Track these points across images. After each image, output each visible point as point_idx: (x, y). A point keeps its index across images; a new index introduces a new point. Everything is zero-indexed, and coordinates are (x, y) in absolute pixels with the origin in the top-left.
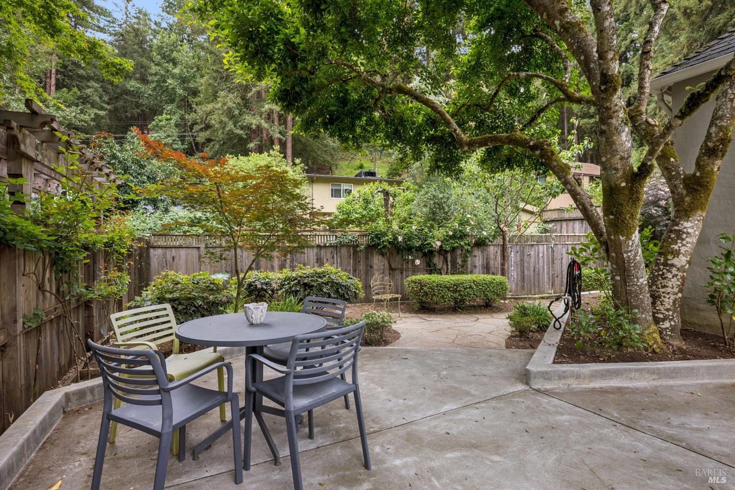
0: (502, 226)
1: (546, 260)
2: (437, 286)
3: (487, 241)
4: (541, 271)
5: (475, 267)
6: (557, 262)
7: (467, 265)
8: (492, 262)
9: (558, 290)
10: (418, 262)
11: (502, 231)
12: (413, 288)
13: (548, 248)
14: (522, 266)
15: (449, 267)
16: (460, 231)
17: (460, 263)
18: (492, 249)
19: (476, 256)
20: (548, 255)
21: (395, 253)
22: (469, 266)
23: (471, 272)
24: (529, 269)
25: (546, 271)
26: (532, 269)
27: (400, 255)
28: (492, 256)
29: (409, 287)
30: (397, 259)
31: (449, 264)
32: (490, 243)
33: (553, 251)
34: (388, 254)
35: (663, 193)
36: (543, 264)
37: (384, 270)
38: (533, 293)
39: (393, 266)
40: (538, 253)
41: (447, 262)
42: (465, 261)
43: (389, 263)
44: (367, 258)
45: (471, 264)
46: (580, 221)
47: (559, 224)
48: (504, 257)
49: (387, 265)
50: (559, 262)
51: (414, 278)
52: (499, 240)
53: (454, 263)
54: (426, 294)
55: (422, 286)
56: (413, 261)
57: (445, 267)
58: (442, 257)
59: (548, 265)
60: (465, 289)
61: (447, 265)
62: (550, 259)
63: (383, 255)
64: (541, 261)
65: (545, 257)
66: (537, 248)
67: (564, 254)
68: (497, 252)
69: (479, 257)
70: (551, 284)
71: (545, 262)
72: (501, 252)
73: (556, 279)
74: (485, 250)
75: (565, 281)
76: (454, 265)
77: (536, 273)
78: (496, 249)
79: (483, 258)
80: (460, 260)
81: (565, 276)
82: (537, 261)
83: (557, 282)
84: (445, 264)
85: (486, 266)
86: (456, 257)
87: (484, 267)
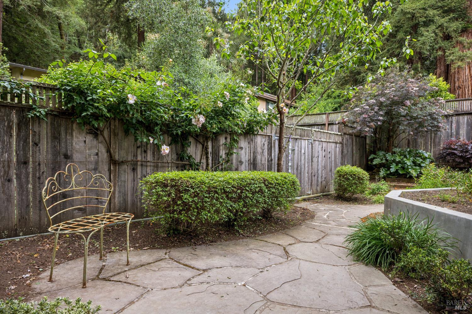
0: (282, 105)
1: (306, 157)
2: (209, 192)
4: (303, 170)
5: (241, 162)
6: (315, 160)
7: (232, 160)
8: (259, 157)
9: (315, 191)
10: (166, 149)
11: (280, 112)
12: (159, 196)
13: (308, 144)
15: (210, 161)
17: (224, 156)
18: (260, 141)
19: (242, 148)
20: (308, 152)
21: (121, 134)
22: (234, 161)
23: (237, 169)
25: (306, 169)
26: (296, 167)
27: (131, 138)
28: (259, 150)
29: (151, 194)
30: (125, 144)
31: (210, 157)
33: (312, 148)
34: (106, 133)
36: (304, 162)
37: (97, 163)
39: (117, 157)
40: (301, 149)
41: (207, 153)
42: (229, 154)
43: (108, 151)
44: (55, 137)
45: (237, 159)
48: (280, 148)
49: (104, 155)
50: (317, 159)
51: (160, 175)
53: (216, 154)
54: (187, 207)
55: (178, 191)
56: (157, 148)
57: (204, 161)
58: (200, 147)
59: (308, 163)
61: (207, 158)
62: (310, 157)
63: (95, 133)
64: (303, 158)
65: (306, 154)
66: (300, 143)
67: (320, 152)
68: (264, 144)
69: (246, 149)
70: (310, 184)
71: (306, 160)
72: (268, 146)
73: (313, 178)
74: (252, 140)
75: (320, 180)
76: (216, 159)
77: (299, 171)
78: (263, 140)
79: (249, 151)
80: (224, 152)
81: (320, 175)
82: (299, 157)
83: (314, 182)
84: (205, 157)
85: (253, 161)
86: (219, 147)
87: (251, 163)
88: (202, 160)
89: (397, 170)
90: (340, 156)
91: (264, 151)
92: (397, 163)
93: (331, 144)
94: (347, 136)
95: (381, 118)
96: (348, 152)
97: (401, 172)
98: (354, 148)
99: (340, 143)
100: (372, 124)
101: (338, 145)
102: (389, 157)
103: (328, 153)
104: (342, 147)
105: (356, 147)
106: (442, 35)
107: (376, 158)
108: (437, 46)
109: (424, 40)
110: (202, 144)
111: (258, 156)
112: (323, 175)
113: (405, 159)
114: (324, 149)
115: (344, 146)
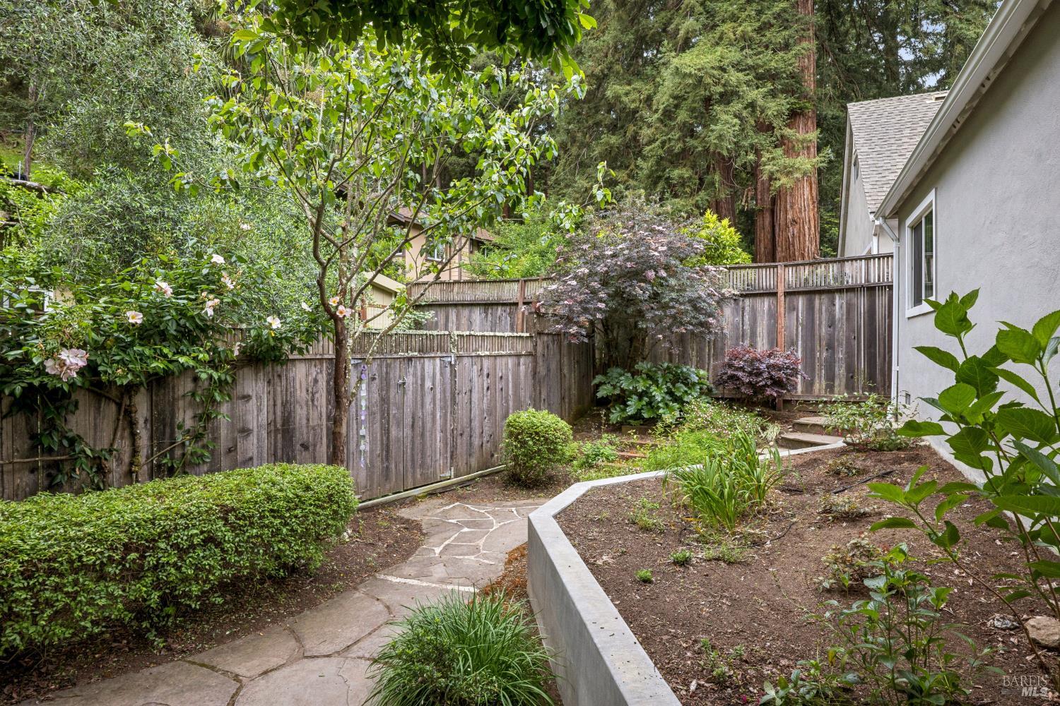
0: (333, 302)
1: (438, 396)
3: (286, 347)
4: (429, 425)
5: (246, 431)
6: (462, 399)
7: (216, 430)
8: (300, 413)
9: (463, 467)
11: (333, 316)
13: (443, 368)
14: (385, 415)
16: (182, 312)
17: (189, 424)
18: (300, 373)
19: (247, 398)
20: (443, 384)
22: (223, 432)
23: (231, 451)
24: (400, 423)
25: (438, 422)
26: (408, 421)
28: (301, 395)
31: (143, 433)
32: (295, 355)
33: (454, 374)
35: (656, 254)
36: (433, 408)
38: (410, 484)
40: (423, 380)
41: (132, 424)
42: (206, 418)
45: (232, 425)
46: (482, 309)
47: (442, 313)
48: (338, 396)
50: (466, 398)
52: (325, 346)
53: (162, 425)
57: (123, 445)
58: (110, 409)
59: (444, 408)
60: (182, 552)
61: (133, 435)
62: (448, 394)
64: (428, 399)
65: (438, 390)
66: (419, 367)
67: (475, 379)
68: (316, 381)
69: (259, 398)
70: (449, 455)
71: (438, 402)
72: (328, 382)
73: (459, 441)
74: (279, 376)
75: (476, 442)
76: (164, 434)
77: (418, 431)
78: (314, 371)
79: (271, 402)
80: (189, 414)
81: (477, 431)
82: (419, 399)
83: (461, 449)
84: (126, 434)
85: (283, 425)
86: (173, 404)
87: (276, 430)
88: (118, 441)
89: (639, 411)
90: (530, 381)
91: (317, 396)
92: (641, 396)
93: (504, 359)
94: (545, 338)
95: (602, 305)
96: (549, 370)
97: (646, 416)
98: (565, 360)
99: (529, 354)
100: (582, 319)
101: (522, 360)
102: (626, 383)
103: (497, 379)
104: (535, 362)
105: (569, 359)
106: (753, 123)
107: (604, 383)
108: (746, 143)
109: (721, 130)
110: (116, 403)
111: (299, 411)
112: (486, 429)
113: (653, 388)
114: (485, 373)
115: (540, 361)
